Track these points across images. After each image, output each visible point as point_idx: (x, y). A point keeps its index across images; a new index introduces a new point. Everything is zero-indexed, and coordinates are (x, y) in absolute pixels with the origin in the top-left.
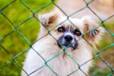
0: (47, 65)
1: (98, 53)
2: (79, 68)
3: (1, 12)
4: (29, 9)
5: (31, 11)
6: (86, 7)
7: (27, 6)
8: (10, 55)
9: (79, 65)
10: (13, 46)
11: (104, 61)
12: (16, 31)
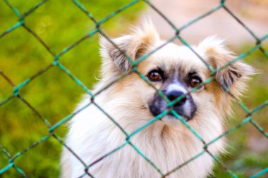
0: (130, 143)
1: (249, 115)
2: (205, 148)
3: (23, 22)
4: (87, 13)
5: (92, 19)
6: (219, 8)
7: (83, 6)
8: (43, 121)
9: (204, 143)
10: (48, 101)
11: (262, 132)
12: (58, 65)
